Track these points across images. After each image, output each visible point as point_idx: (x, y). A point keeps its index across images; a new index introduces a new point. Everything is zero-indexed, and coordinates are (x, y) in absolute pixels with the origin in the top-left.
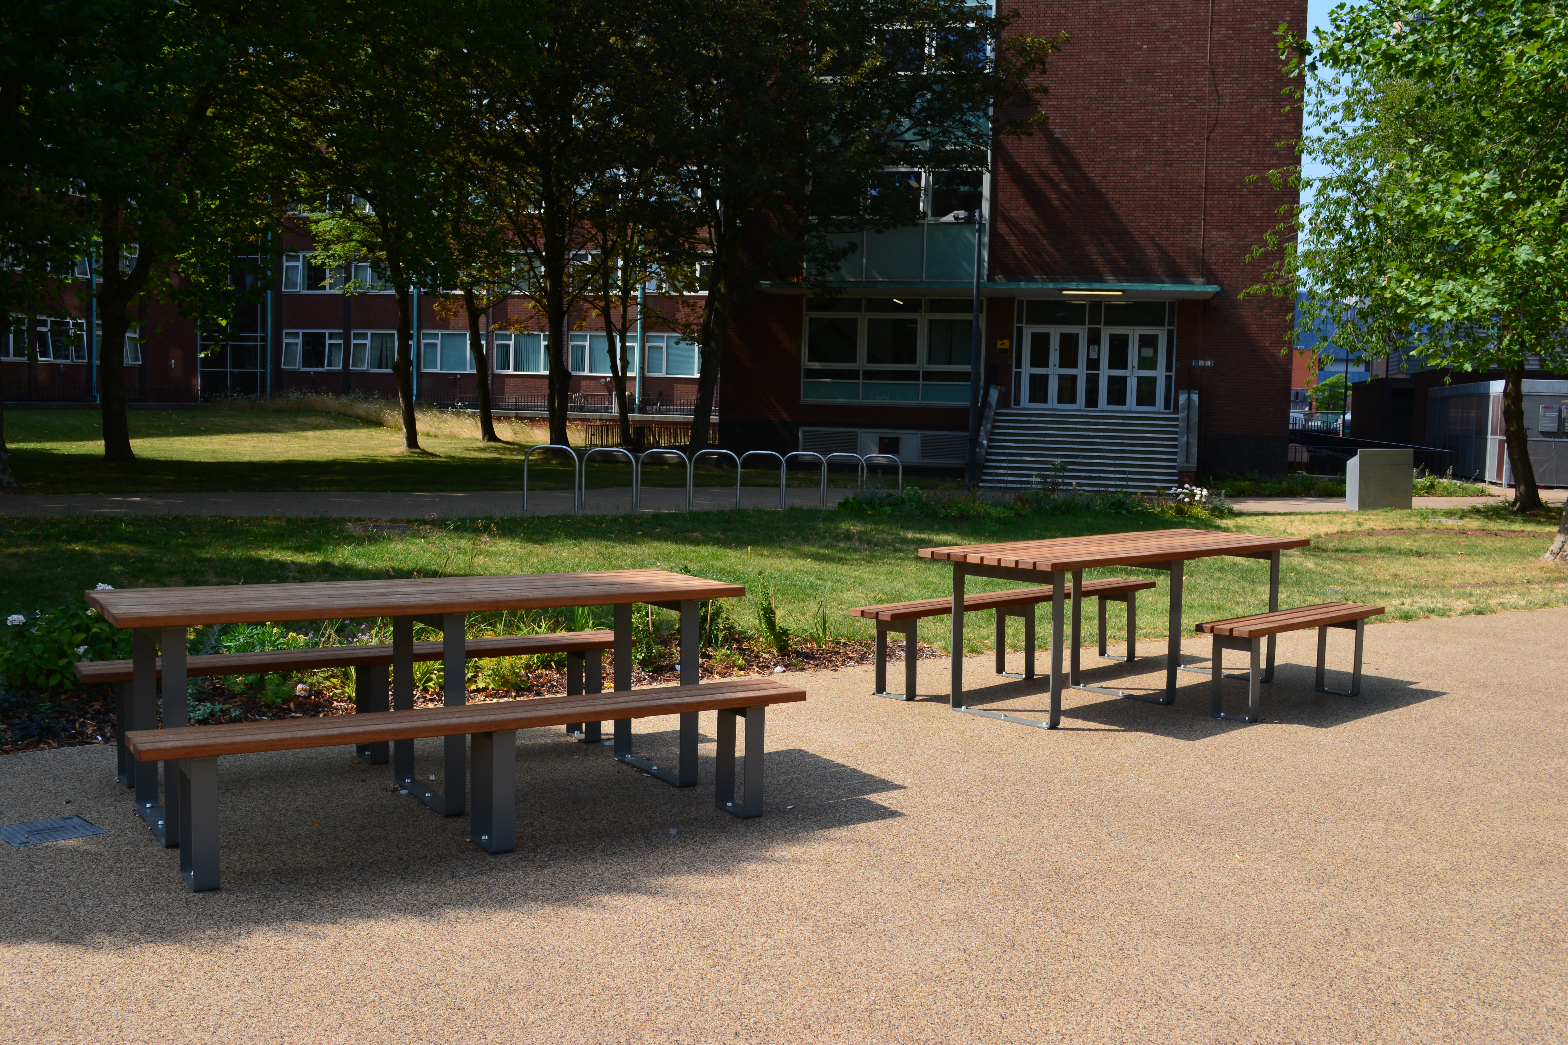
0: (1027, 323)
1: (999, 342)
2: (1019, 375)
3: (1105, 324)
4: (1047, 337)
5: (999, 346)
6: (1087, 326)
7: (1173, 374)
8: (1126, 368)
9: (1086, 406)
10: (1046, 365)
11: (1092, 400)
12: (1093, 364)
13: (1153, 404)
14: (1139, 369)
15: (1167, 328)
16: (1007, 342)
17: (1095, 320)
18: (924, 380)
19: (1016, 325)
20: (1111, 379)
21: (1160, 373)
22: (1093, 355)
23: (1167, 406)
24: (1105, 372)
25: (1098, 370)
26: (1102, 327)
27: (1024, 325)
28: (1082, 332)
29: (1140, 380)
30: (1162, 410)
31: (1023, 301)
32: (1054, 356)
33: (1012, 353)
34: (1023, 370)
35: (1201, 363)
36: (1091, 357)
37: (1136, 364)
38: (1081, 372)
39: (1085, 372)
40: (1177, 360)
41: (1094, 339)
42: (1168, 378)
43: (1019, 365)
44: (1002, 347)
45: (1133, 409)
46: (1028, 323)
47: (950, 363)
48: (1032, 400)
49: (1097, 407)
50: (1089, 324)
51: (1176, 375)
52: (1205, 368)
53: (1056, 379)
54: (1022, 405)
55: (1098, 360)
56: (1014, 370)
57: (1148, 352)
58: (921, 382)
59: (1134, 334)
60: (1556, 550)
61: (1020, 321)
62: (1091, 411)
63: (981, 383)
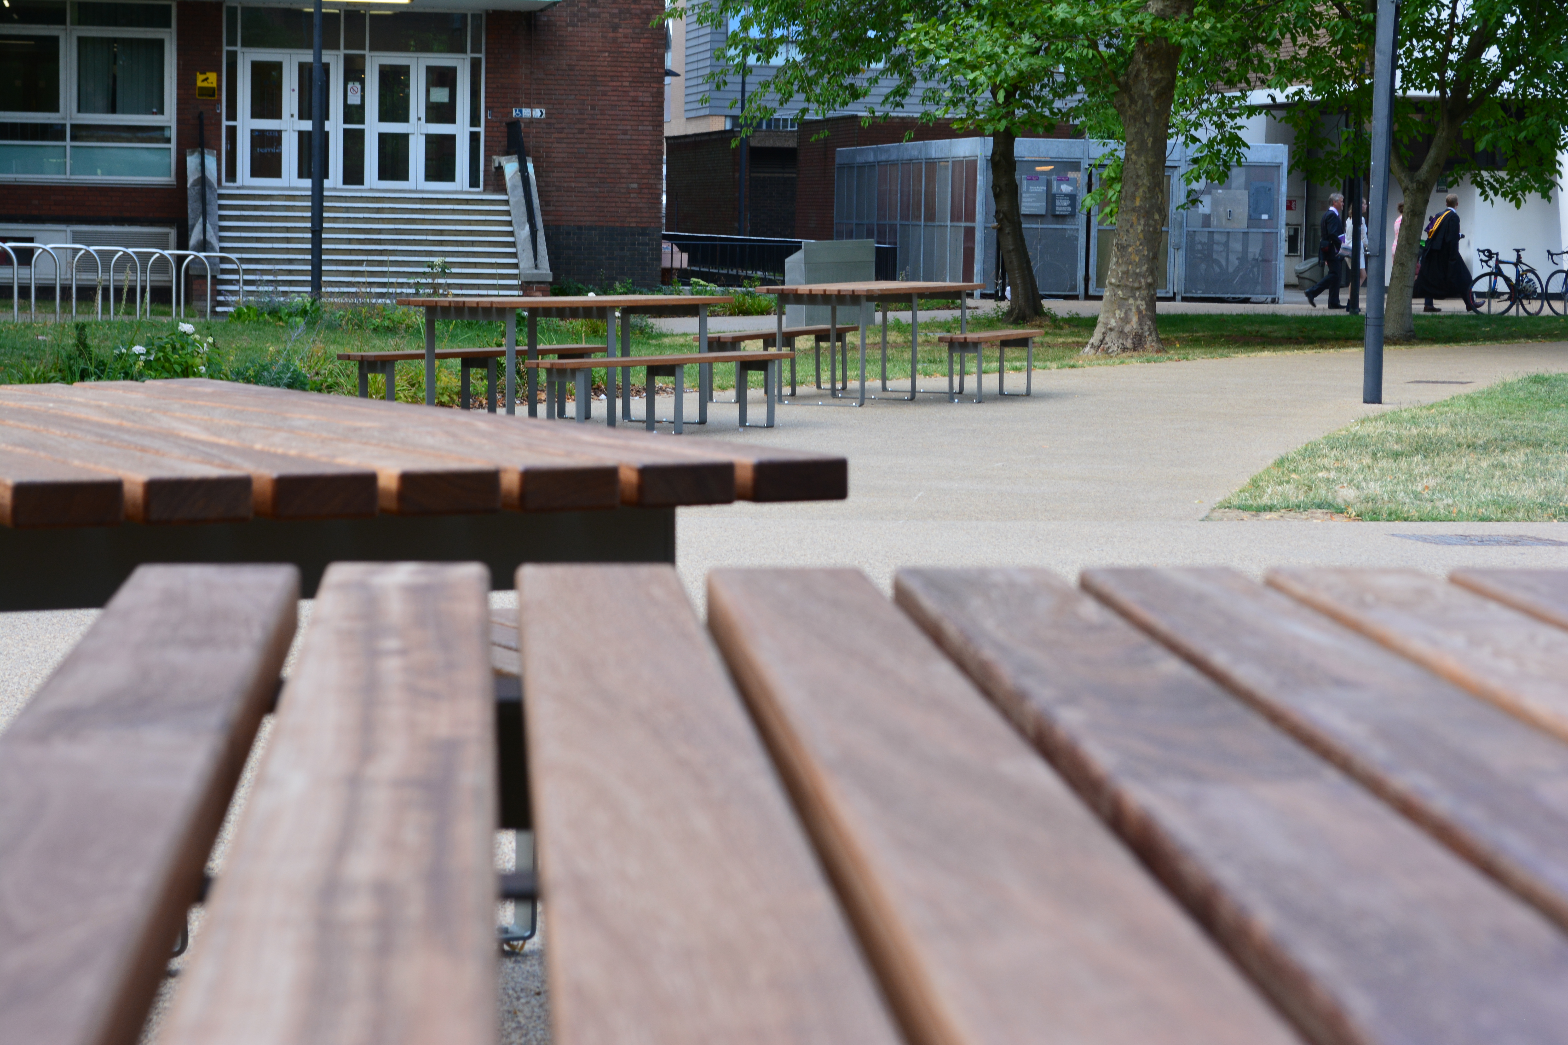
0: (243, 45)
1: (200, 77)
2: (232, 132)
3: (372, 49)
4: (278, 66)
5: (199, 84)
6: (342, 52)
7: (481, 129)
8: (406, 119)
9: (345, 182)
10: (276, 114)
11: (354, 173)
12: (354, 113)
13: (452, 178)
14: (428, 121)
15: (469, 55)
16: (212, 77)
17: (354, 42)
18: (73, 138)
19: (225, 48)
20: (383, 138)
21: (460, 129)
22: (354, 99)
23: (474, 182)
24: (373, 127)
25: (362, 122)
26: (366, 52)
27: (238, 48)
28: (335, 60)
29: (430, 140)
30: (466, 186)
31: (236, 8)
32: (290, 100)
33: (220, 95)
34: (238, 123)
35: (526, 112)
36: (349, 102)
37: (423, 115)
38: (335, 126)
39: (342, 126)
40: (487, 108)
41: (354, 72)
42: (474, 138)
43: (232, 115)
44: (205, 84)
45: (419, 188)
46: (245, 44)
47: (113, 110)
48: (256, 172)
49: (362, 183)
50: (346, 48)
51: (486, 131)
52: (532, 121)
53: (295, 138)
54: (239, 181)
55: (362, 107)
56: (225, 123)
57: (440, 95)
58: (68, 143)
59: (418, 65)
60: (1096, 343)
61: (232, 42)
62: (353, 190)
63: (173, 145)
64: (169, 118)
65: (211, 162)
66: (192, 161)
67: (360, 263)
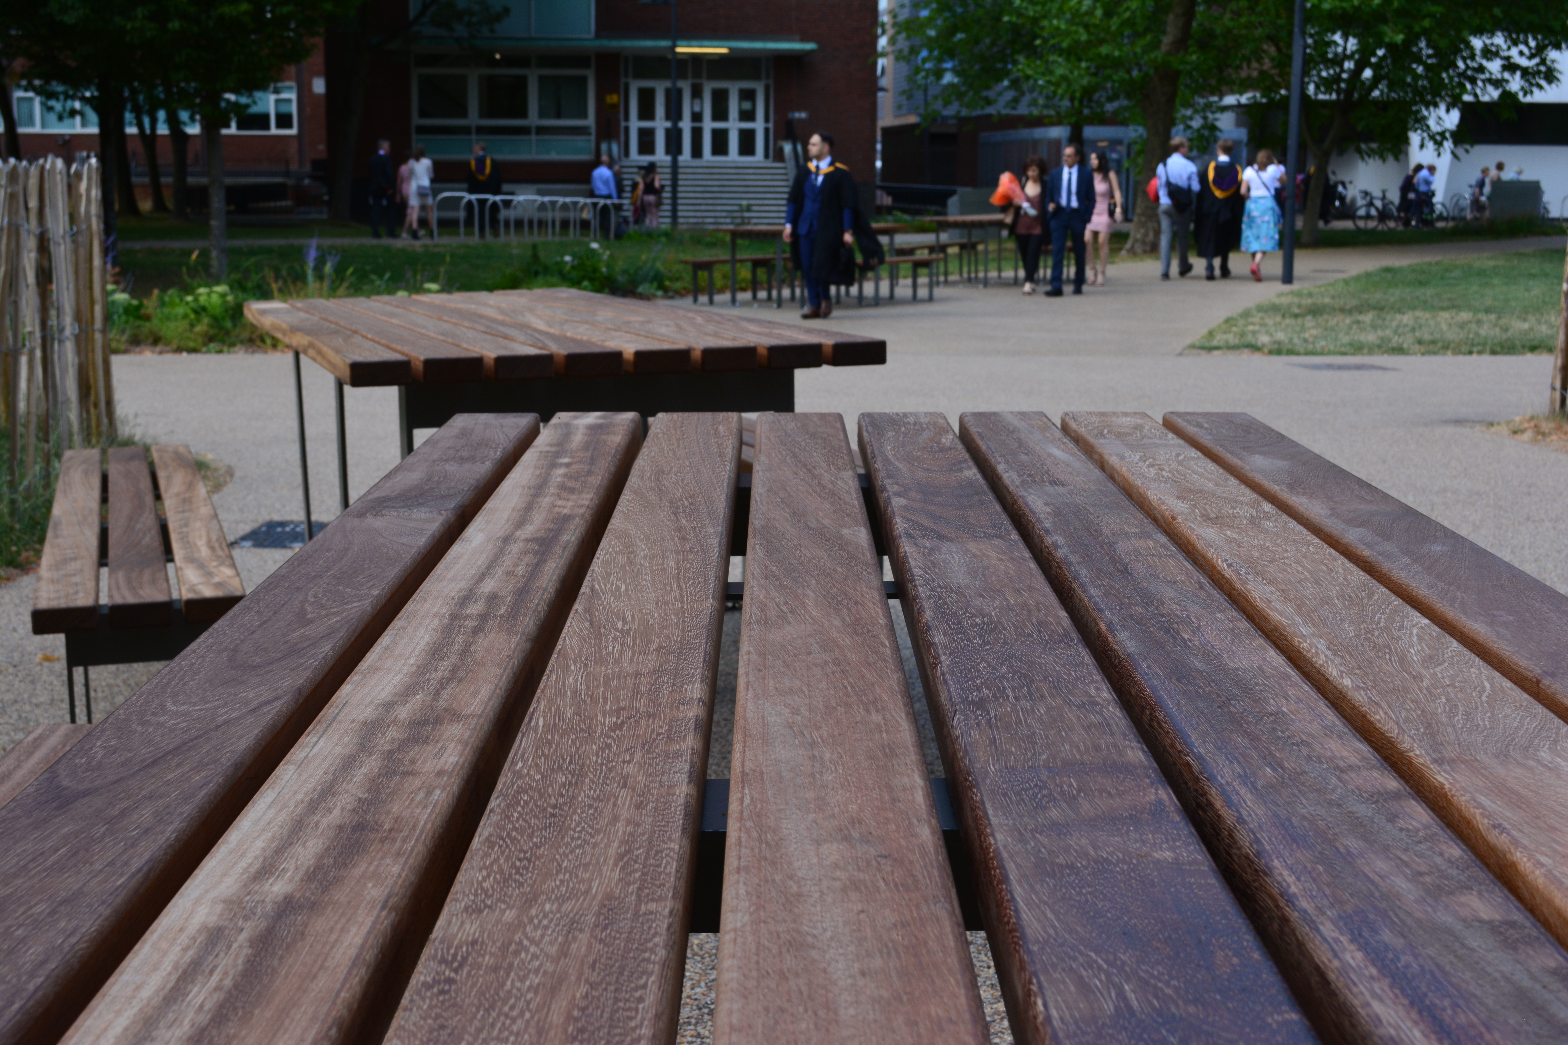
1: (608, 97)
2: (627, 129)
3: (707, 79)
4: (652, 91)
5: (608, 101)
6: (690, 81)
7: (771, 125)
8: (727, 120)
9: (692, 157)
10: (652, 118)
11: (697, 152)
12: (697, 117)
13: (754, 154)
14: (740, 121)
15: (764, 82)
16: (615, 97)
17: (697, 74)
18: (536, 134)
19: (623, 80)
20: (714, 131)
21: (759, 126)
22: (697, 109)
23: (767, 156)
24: (708, 125)
25: (702, 122)
26: (704, 81)
27: (630, 80)
28: (685, 86)
29: (741, 131)
30: (762, 159)
31: (628, 58)
32: (660, 109)
33: (620, 107)
34: (630, 124)
35: (797, 115)
36: (694, 110)
37: (737, 117)
38: (686, 125)
39: (690, 124)
40: (774, 113)
41: (697, 93)
42: (767, 131)
43: (627, 118)
44: (611, 101)
45: (734, 160)
46: (634, 78)
47: (559, 117)
48: (640, 152)
50: (692, 79)
51: (773, 127)
52: (800, 120)
53: (663, 132)
54: (631, 158)
55: (702, 113)
56: (623, 124)
57: (747, 106)
58: (533, 137)
59: (734, 89)
60: (1129, 248)
61: (626, 76)
62: (697, 162)
63: (593, 138)
64: (590, 121)
65: (615, 148)
66: (604, 147)
67: (700, 205)
